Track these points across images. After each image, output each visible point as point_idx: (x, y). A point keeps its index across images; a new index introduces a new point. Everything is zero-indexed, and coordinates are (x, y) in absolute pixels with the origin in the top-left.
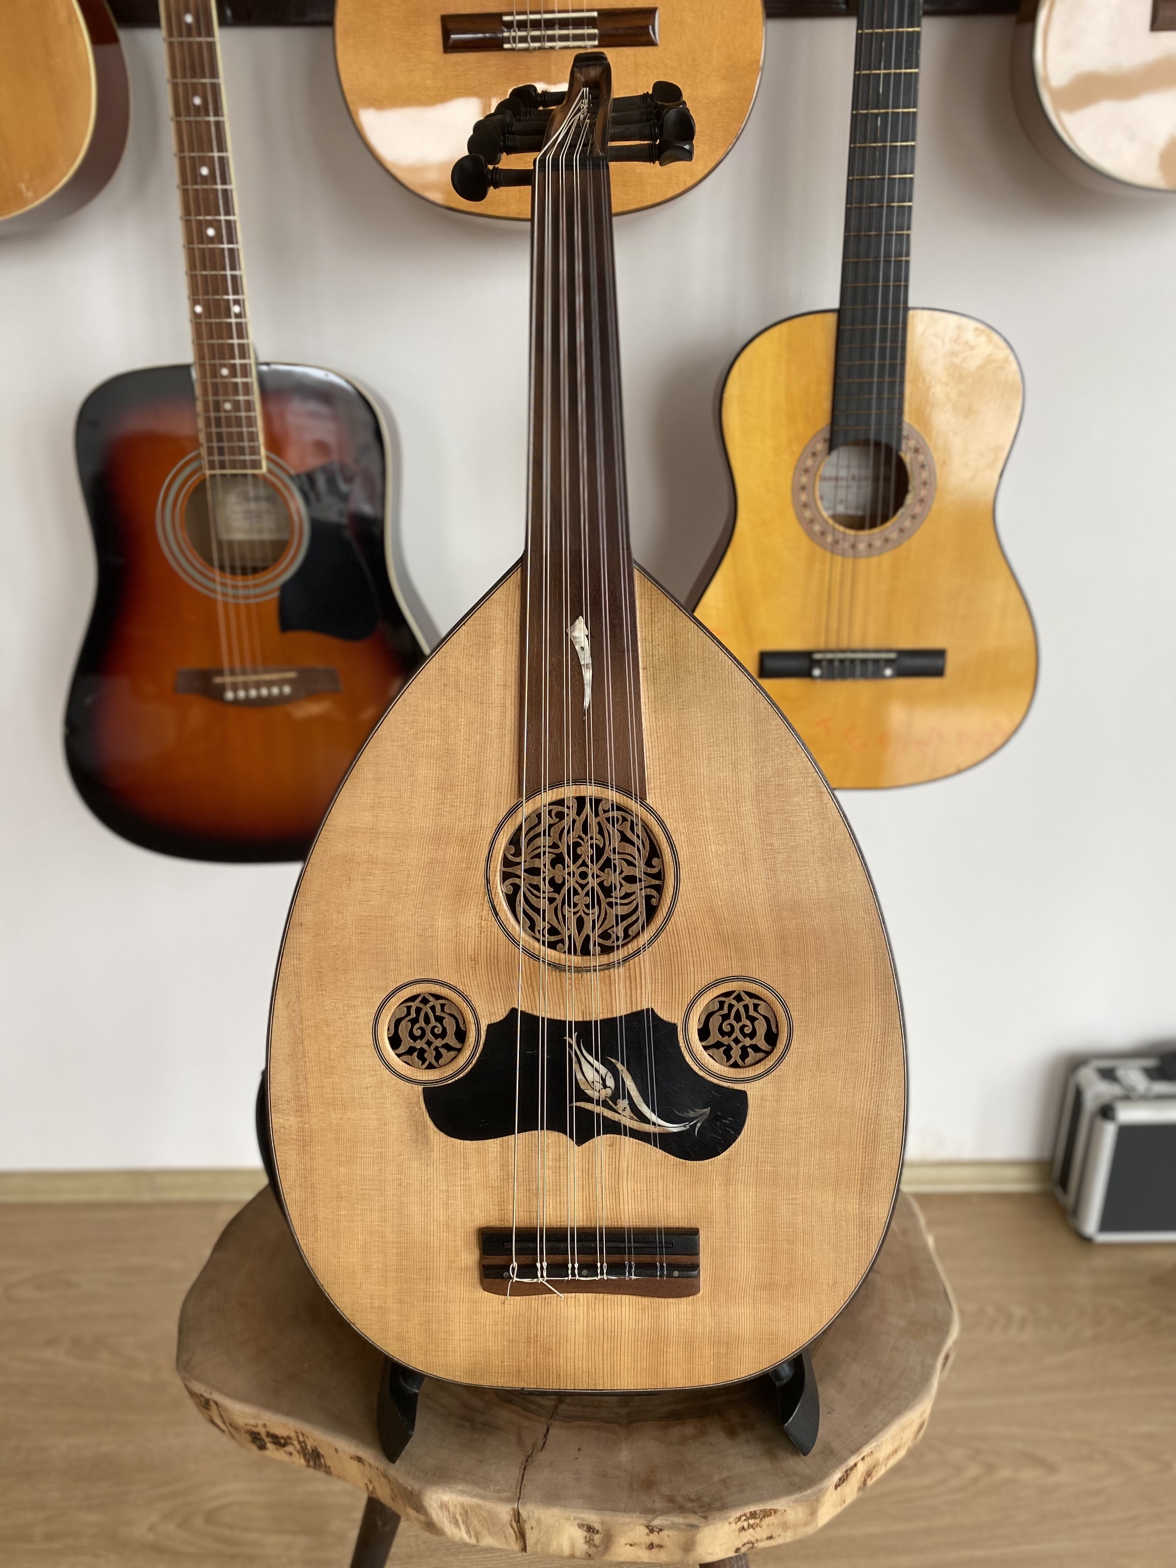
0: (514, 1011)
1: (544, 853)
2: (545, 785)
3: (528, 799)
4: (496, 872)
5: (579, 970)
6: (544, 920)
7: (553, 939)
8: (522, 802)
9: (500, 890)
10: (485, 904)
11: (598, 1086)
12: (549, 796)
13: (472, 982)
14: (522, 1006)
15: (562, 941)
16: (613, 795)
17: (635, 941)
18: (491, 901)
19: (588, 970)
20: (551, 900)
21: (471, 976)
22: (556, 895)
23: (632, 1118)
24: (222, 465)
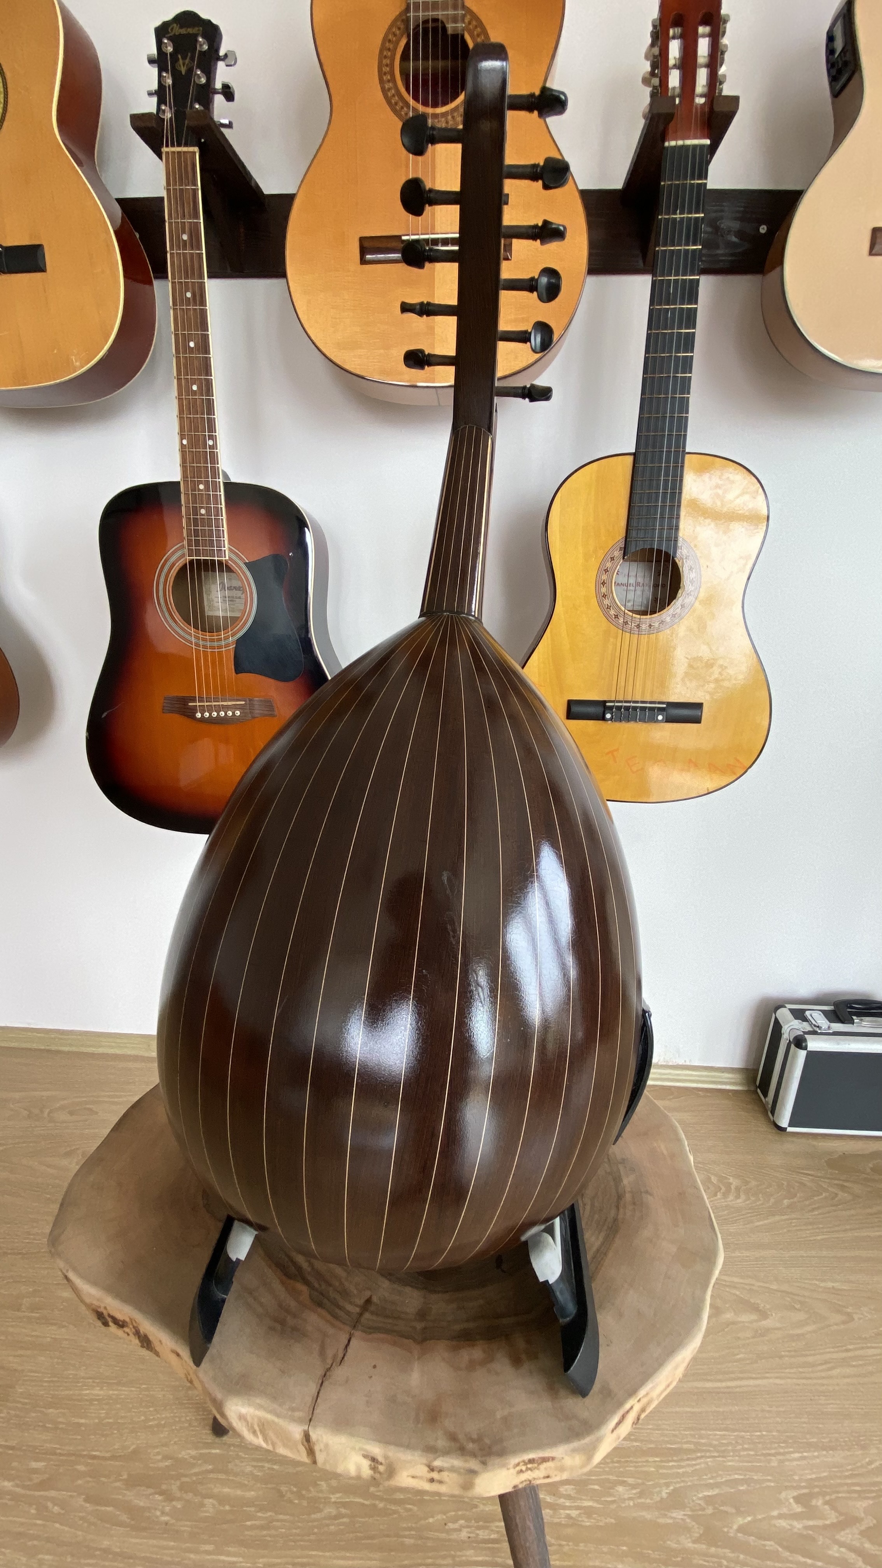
24: (198, 553)
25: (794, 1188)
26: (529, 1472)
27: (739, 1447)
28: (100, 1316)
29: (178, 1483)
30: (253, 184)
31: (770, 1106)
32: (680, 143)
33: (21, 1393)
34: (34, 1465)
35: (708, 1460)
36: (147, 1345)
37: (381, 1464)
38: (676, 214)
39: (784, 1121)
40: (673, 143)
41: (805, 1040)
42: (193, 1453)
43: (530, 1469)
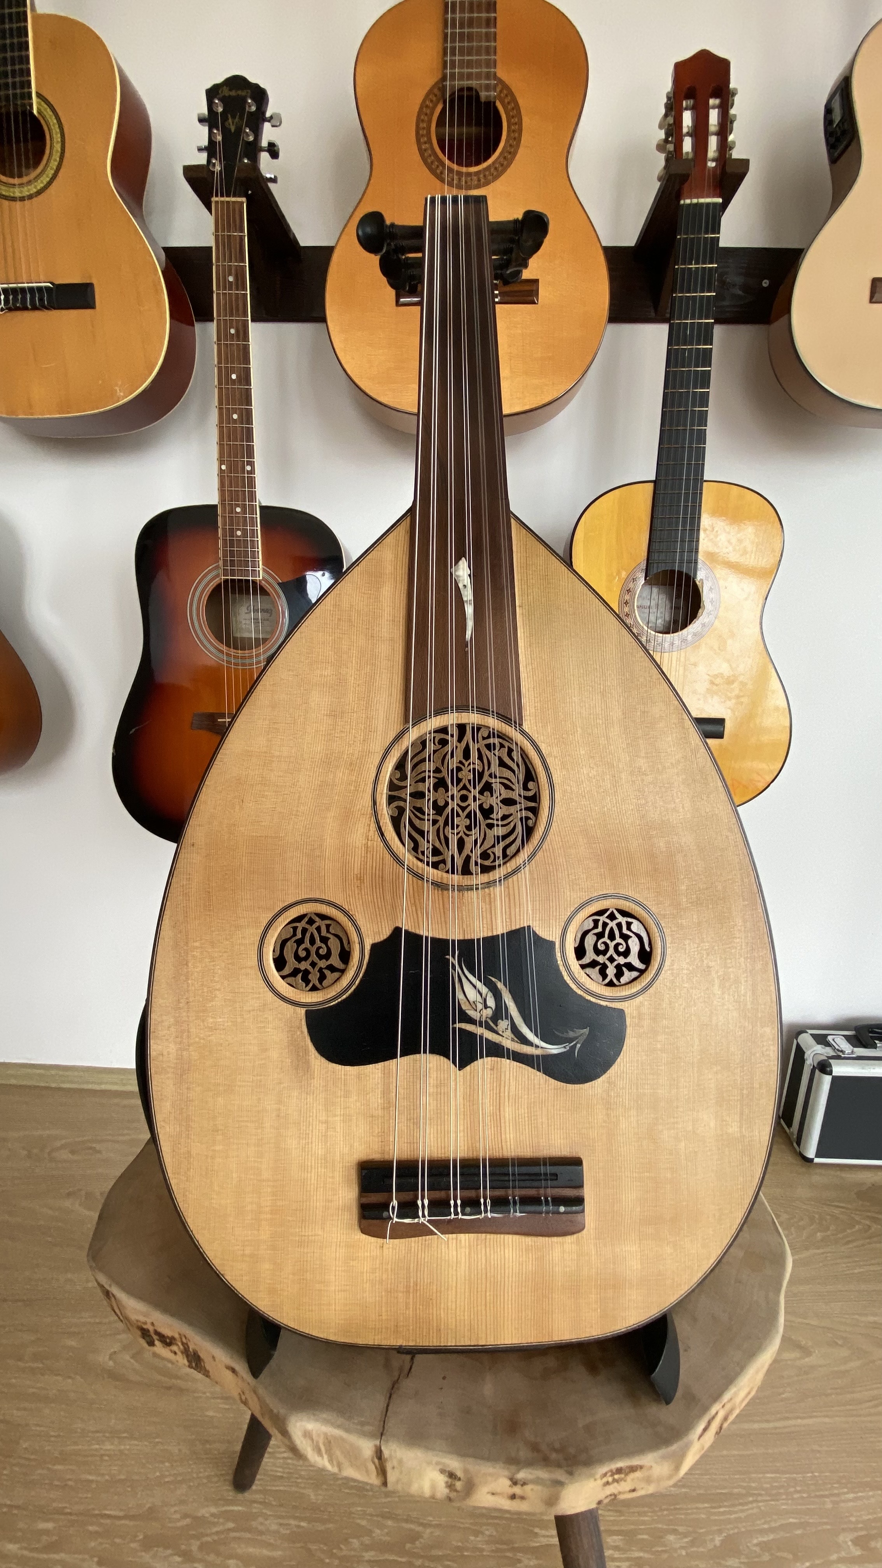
0: (397, 931)
1: (429, 777)
2: (430, 712)
3: (414, 725)
4: (382, 794)
5: (461, 888)
6: (428, 842)
7: (436, 859)
8: (409, 728)
9: (385, 812)
10: (372, 825)
11: (480, 1006)
12: (434, 723)
13: (357, 901)
14: (406, 925)
15: (444, 862)
16: (493, 722)
17: (513, 861)
18: (378, 822)
19: (470, 888)
20: (435, 822)
21: (357, 895)
22: (438, 818)
23: (513, 1040)
24: (233, 573)
25: (826, 1221)
26: (616, 1484)
27: (792, 1490)
28: (144, 1333)
29: (198, 1543)
30: (292, 236)
31: (795, 1137)
32: (695, 201)
33: (26, 1449)
34: (42, 1525)
35: (760, 1504)
36: (196, 1365)
37: (459, 1479)
38: (692, 264)
39: (811, 1153)
40: (688, 201)
41: (830, 1066)
42: (213, 1510)
43: (617, 1481)
